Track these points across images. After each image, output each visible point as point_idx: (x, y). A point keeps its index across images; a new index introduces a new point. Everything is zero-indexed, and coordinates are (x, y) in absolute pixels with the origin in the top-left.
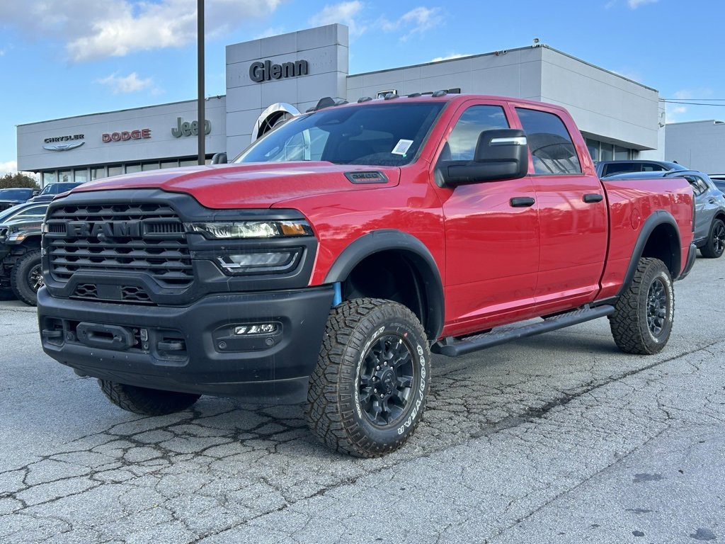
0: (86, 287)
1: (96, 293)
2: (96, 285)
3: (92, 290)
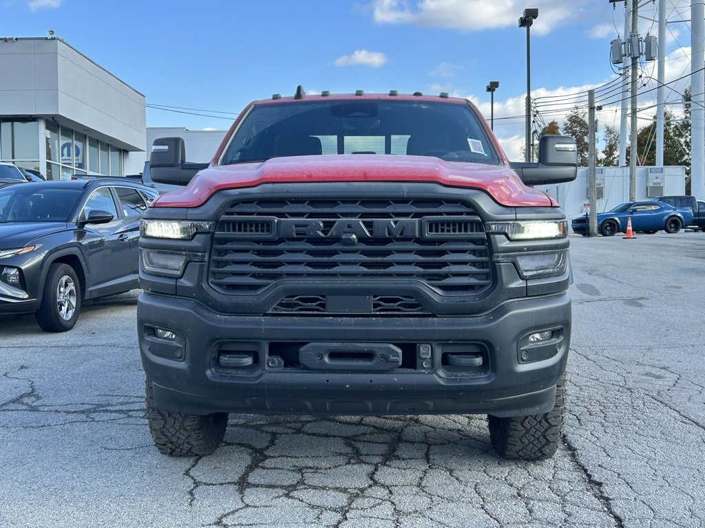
0: (301, 299)
1: (323, 306)
2: (324, 296)
3: (313, 302)
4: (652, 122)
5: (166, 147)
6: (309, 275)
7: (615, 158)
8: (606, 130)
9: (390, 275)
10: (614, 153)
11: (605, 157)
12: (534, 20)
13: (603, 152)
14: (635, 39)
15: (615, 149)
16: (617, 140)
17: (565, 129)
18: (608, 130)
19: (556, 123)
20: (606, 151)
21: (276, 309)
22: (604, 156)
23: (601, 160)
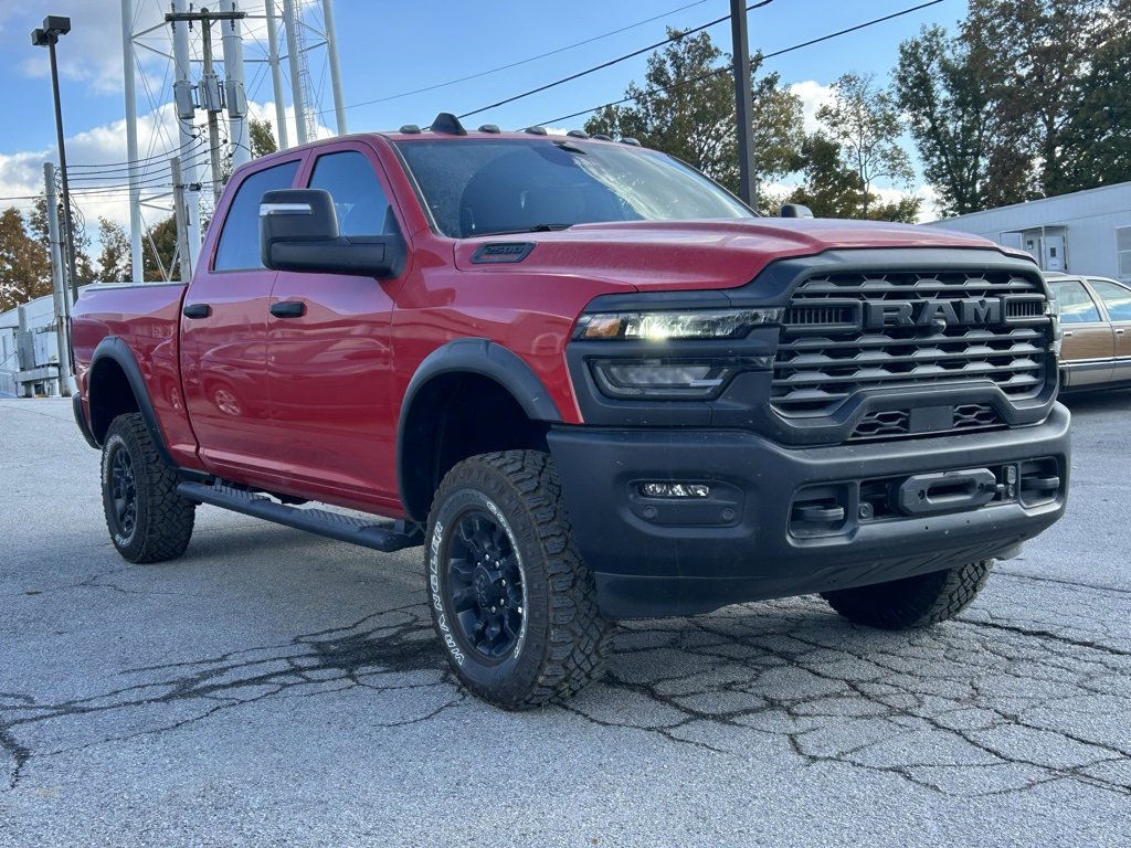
0: (881, 418)
1: (905, 424)
2: (907, 411)
3: (894, 422)
4: (171, 214)
5: (307, 207)
6: (886, 381)
7: (119, 270)
8: (101, 225)
9: (962, 376)
10: (117, 262)
11: (103, 268)
12: (61, 37)
13: (99, 261)
14: (213, 83)
15: (118, 257)
16: (120, 242)
17: (33, 223)
18: (105, 227)
19: (18, 212)
20: (104, 259)
21: (855, 435)
22: (101, 268)
23: (97, 274)
